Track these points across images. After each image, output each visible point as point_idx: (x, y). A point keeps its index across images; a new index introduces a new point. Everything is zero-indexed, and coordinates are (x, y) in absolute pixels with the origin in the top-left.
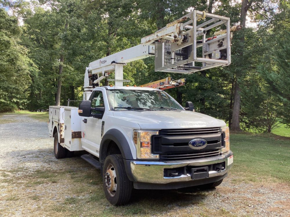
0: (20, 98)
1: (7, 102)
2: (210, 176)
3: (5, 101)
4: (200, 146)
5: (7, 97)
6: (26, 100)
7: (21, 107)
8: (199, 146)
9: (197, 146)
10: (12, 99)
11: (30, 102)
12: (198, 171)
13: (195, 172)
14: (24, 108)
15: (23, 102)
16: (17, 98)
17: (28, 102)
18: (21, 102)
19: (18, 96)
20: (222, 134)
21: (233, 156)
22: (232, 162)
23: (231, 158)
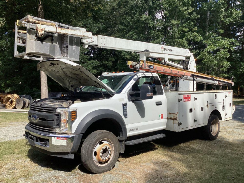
2: (36, 145)
9: (33, 119)
13: (30, 138)
20: (56, 115)
21: (65, 139)
22: (62, 144)
23: (59, 139)
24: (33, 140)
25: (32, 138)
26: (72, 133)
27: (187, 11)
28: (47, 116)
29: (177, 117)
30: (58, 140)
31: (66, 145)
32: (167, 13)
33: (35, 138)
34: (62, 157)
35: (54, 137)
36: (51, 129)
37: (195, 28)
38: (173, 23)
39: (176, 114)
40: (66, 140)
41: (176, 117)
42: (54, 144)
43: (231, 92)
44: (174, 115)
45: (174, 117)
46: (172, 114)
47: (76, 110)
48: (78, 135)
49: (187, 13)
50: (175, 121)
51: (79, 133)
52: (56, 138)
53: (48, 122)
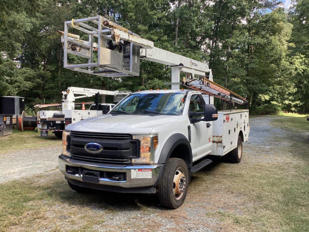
0: (293, 100)
1: (279, 104)
2: (100, 183)
3: (277, 103)
4: (94, 150)
5: (280, 99)
6: (299, 102)
7: (293, 109)
8: (92, 150)
9: (91, 150)
10: (284, 101)
11: (304, 104)
12: (87, 174)
13: (86, 174)
14: (296, 110)
15: (296, 104)
16: (290, 100)
17: (301, 104)
18: (294, 104)
19: (290, 98)
20: (131, 142)
21: (150, 170)
22: (145, 177)
23: (142, 171)
24: (96, 176)
25: (94, 174)
26: (155, 163)
27: (157, 16)
28: (120, 145)
29: (222, 140)
30: (140, 172)
31: (151, 177)
32: (133, 15)
33: (99, 173)
34: (142, 193)
35: (135, 169)
36: (125, 160)
37: (165, 37)
38: (140, 28)
39: (221, 137)
40: (151, 172)
41: (220, 140)
42: (134, 178)
43: (248, 111)
44: (218, 138)
45: (218, 140)
46: (216, 137)
47: (157, 135)
48: (163, 165)
49: (157, 18)
50: (219, 144)
51: (164, 163)
52: (138, 170)
53: (121, 152)
